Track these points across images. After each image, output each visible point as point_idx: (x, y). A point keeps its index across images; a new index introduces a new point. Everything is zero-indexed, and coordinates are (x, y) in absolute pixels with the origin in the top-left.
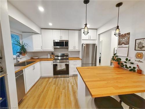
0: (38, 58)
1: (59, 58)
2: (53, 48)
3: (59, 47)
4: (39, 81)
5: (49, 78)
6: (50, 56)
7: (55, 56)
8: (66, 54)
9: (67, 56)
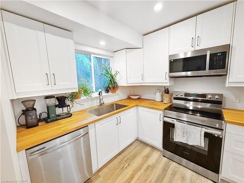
0: (139, 98)
1: (188, 105)
2: (168, 78)
3: (189, 73)
4: (132, 147)
5: (154, 148)
6: (162, 96)
7: (173, 98)
8: (214, 95)
9: (219, 103)
